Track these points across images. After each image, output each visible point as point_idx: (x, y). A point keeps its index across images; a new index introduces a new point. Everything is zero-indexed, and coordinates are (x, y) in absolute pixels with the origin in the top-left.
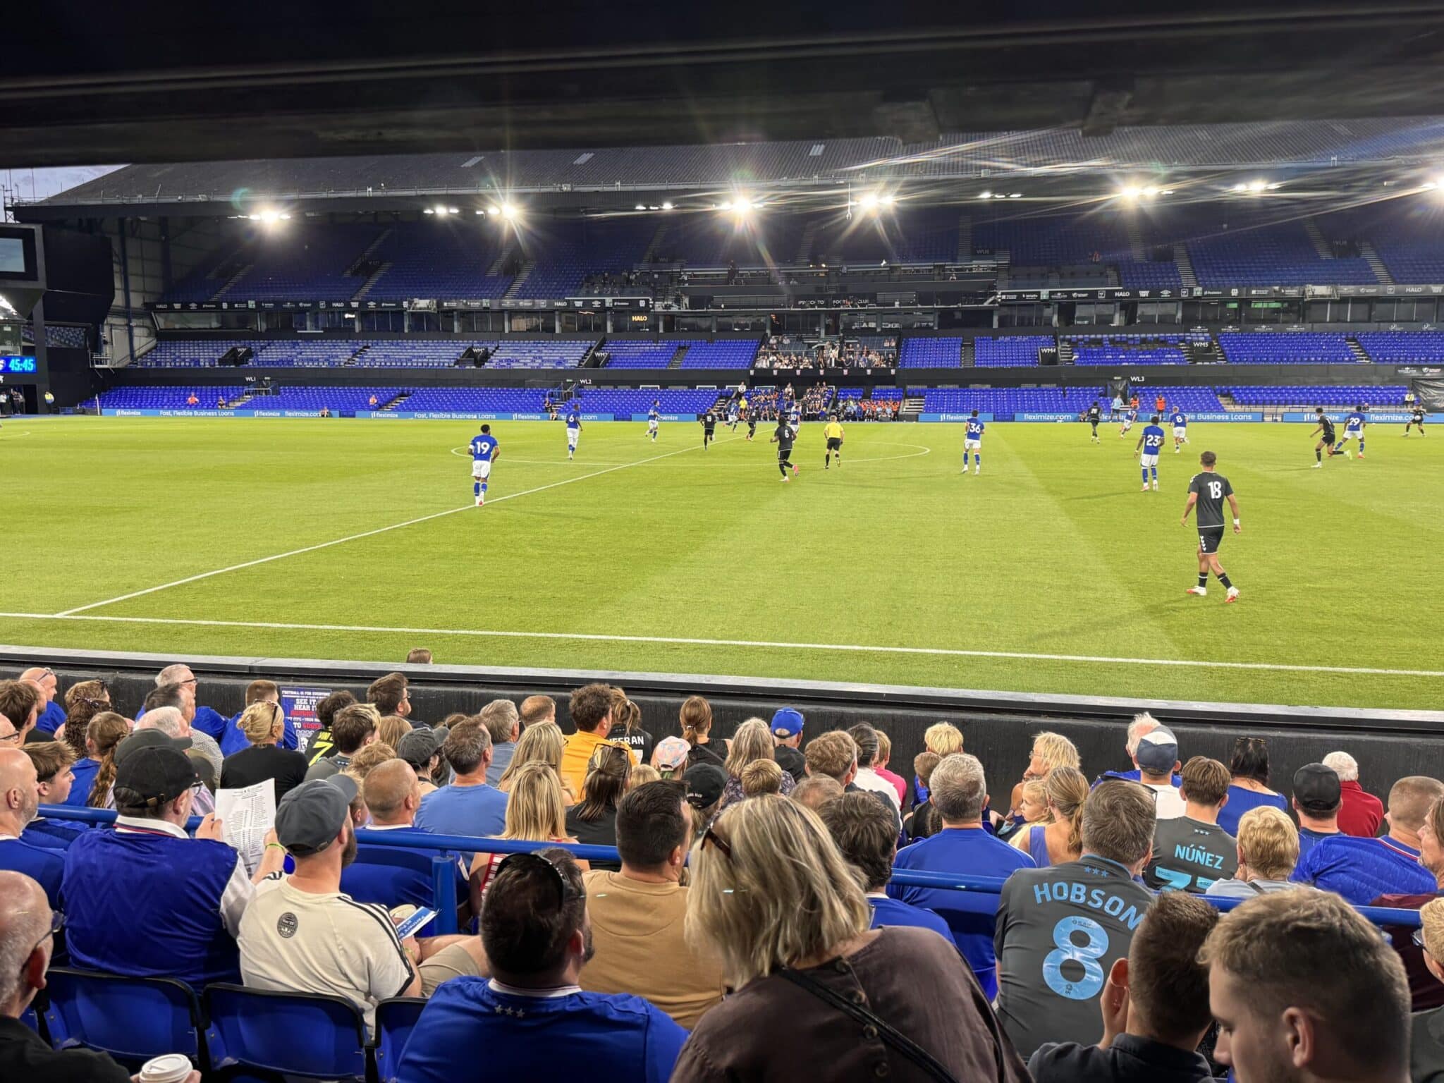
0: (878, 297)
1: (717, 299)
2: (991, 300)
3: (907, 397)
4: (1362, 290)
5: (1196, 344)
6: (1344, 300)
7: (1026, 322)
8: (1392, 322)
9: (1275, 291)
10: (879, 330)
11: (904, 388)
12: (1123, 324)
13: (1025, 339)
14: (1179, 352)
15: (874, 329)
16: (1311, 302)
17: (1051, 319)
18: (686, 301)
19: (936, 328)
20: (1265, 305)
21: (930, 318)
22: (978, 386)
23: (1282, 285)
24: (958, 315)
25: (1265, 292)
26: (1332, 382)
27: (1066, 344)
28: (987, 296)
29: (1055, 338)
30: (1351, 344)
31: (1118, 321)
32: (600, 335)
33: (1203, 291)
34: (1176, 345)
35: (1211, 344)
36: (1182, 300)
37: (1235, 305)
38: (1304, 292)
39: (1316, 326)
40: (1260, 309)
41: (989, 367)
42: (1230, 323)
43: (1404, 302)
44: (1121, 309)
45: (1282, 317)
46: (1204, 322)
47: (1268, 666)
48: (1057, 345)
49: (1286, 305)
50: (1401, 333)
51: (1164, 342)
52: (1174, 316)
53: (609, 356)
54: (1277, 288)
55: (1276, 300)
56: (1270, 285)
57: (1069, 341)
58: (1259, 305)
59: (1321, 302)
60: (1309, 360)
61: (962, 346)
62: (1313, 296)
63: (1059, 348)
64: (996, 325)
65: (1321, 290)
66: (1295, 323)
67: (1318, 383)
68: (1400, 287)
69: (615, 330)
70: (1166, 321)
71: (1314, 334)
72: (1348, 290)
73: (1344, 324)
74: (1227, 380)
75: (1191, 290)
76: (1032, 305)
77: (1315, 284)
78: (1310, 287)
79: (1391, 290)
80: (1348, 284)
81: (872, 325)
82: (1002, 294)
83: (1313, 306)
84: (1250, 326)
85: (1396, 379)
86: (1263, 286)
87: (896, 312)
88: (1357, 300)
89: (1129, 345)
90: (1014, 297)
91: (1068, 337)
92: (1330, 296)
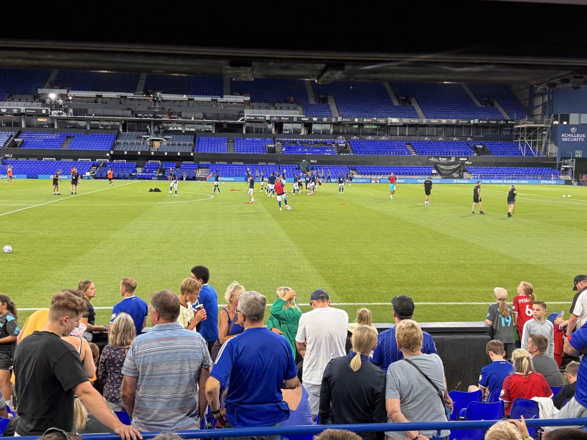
0: (182, 114)
1: (90, 111)
2: (241, 119)
3: (200, 168)
4: (412, 121)
5: (340, 145)
6: (405, 125)
7: (259, 130)
8: (425, 136)
9: (374, 120)
10: (183, 132)
11: (198, 163)
12: (306, 134)
13: (259, 139)
14: (332, 148)
15: (181, 131)
16: (390, 126)
17: (271, 130)
18: (71, 111)
19: (214, 132)
20: (370, 127)
21: (210, 126)
22: (236, 163)
23: (377, 117)
24: (225, 126)
25: (370, 120)
26: (400, 164)
27: (279, 143)
28: (239, 117)
29: (274, 139)
30: (409, 147)
31: (303, 132)
32: (18, 129)
33: (342, 119)
34: (330, 145)
35: (346, 145)
36: (333, 123)
37: (356, 126)
38: (387, 122)
39: (393, 137)
40: (368, 129)
41: (242, 153)
42: (355, 135)
43: (431, 127)
44: (305, 126)
45: (378, 133)
46: (343, 134)
47: (379, 304)
48: (275, 143)
49: (379, 127)
50: (430, 141)
51: (325, 143)
52: (329, 131)
53: (23, 141)
54: (375, 119)
55: (375, 124)
56: (372, 117)
57: (281, 142)
58: (368, 127)
59: (395, 126)
60: (390, 154)
61: (228, 142)
62: (391, 123)
63: (276, 145)
64: (244, 132)
65: (395, 120)
66: (383, 135)
67: (394, 164)
68: (429, 119)
69: (27, 126)
70: (325, 133)
71: (392, 141)
72: (406, 121)
73: (405, 137)
74: (354, 163)
75: (337, 118)
76: (262, 122)
77: (392, 117)
78: (389, 119)
79: (425, 121)
80: (406, 118)
81: (180, 129)
82: (247, 116)
83: (391, 128)
84: (364, 136)
85: (428, 163)
86: (369, 117)
87: (192, 123)
88: (411, 126)
89: (309, 144)
90: (253, 118)
91: (280, 139)
92: (398, 123)
